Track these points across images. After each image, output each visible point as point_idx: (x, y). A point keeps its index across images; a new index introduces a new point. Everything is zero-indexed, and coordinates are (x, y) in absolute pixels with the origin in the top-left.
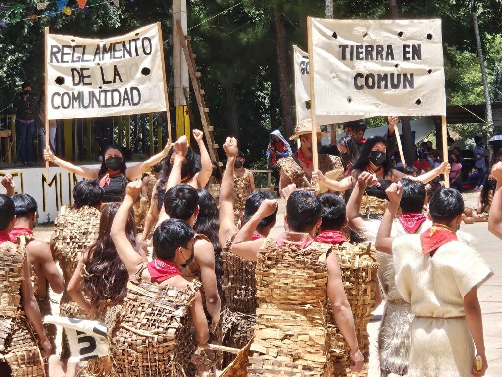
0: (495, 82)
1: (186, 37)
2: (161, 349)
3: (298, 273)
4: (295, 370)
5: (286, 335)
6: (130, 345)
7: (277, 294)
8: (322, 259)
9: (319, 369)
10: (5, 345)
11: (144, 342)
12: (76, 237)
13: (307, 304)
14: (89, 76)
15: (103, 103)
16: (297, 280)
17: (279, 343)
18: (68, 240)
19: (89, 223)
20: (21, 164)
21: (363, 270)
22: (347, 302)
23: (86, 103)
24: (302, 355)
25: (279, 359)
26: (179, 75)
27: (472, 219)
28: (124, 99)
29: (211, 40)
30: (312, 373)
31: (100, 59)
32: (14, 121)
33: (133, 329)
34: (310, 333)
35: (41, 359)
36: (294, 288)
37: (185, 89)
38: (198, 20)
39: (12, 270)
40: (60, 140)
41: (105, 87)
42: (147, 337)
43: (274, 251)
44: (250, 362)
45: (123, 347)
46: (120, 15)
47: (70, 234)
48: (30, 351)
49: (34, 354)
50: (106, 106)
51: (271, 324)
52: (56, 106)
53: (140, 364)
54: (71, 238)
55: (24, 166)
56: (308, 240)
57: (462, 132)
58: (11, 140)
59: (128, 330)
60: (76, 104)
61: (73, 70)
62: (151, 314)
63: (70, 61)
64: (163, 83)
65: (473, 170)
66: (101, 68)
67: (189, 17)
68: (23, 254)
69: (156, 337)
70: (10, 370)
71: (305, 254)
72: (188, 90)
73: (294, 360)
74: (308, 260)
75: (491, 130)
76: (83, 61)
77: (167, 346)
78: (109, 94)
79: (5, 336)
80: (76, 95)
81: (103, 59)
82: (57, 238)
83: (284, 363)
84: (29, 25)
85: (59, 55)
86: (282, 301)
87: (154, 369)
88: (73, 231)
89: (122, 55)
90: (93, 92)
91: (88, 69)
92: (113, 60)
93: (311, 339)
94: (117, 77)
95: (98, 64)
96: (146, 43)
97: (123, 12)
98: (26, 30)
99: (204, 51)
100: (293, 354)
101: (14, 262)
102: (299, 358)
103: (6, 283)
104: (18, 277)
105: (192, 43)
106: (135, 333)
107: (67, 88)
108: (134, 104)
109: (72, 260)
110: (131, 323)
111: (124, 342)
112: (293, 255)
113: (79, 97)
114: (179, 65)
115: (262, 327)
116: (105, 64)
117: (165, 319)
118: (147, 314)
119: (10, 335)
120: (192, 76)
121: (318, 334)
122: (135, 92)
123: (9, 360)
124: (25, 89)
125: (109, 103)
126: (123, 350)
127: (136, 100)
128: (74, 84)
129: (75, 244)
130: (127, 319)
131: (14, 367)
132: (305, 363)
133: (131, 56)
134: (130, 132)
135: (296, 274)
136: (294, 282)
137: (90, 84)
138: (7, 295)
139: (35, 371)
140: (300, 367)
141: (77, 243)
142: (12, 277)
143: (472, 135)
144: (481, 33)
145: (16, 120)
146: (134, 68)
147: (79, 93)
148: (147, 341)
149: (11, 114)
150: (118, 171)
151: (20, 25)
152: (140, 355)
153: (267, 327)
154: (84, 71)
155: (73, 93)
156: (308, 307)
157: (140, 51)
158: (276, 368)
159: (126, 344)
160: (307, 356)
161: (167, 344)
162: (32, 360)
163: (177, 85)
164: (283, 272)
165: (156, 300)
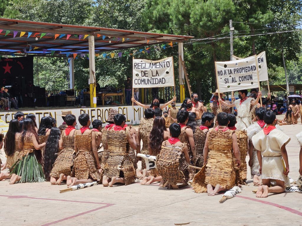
0: (290, 77)
1: (183, 62)
2: (174, 166)
3: (222, 139)
4: (221, 173)
5: (218, 161)
6: (164, 166)
7: (215, 147)
8: (230, 135)
9: (230, 173)
11: (168, 164)
12: (146, 128)
14: (147, 74)
15: (152, 83)
16: (222, 142)
17: (216, 164)
19: (151, 123)
21: (243, 138)
23: (146, 83)
24: (224, 168)
25: (216, 169)
26: (181, 75)
27: (282, 124)
28: (160, 82)
29: (191, 63)
30: (227, 174)
31: (151, 68)
32: (124, 90)
33: (164, 160)
34: (226, 160)
35: (134, 169)
36: (221, 145)
37: (183, 79)
38: (187, 56)
39: (123, 139)
40: (140, 96)
41: (153, 77)
42: (169, 163)
43: (214, 132)
44: (206, 170)
46: (160, 54)
47: (144, 127)
48: (130, 167)
49: (132, 168)
50: (153, 84)
51: (213, 158)
52: (136, 83)
53: (168, 172)
55: (127, 105)
56: (226, 128)
57: (278, 95)
58: (123, 96)
59: (162, 161)
60: (143, 83)
61: (142, 71)
62: (170, 155)
63: (141, 68)
64: (173, 77)
65: (282, 107)
66: (152, 71)
67: (184, 55)
68: (127, 134)
69: (173, 162)
70: (123, 174)
71: (225, 133)
72: (184, 79)
73: (221, 170)
75: (289, 93)
76: (145, 68)
77: (176, 165)
78: (154, 80)
79: (121, 162)
80: (143, 80)
81: (152, 68)
82: (140, 128)
83: (218, 171)
85: (137, 66)
86: (217, 150)
87: (173, 174)
89: (159, 67)
90: (148, 79)
91: (147, 71)
92: (156, 68)
94: (157, 74)
96: (168, 63)
97: (161, 53)
99: (189, 66)
100: (221, 168)
101: (124, 137)
103: (122, 144)
104: (125, 141)
105: (185, 63)
106: (165, 162)
107: (140, 77)
108: (163, 83)
109: (145, 136)
110: (163, 159)
111: (162, 165)
112: (221, 134)
113: (144, 80)
114: (181, 71)
115: (210, 158)
116: (153, 70)
117: (175, 156)
119: (123, 161)
120: (185, 75)
121: (229, 161)
122: (163, 79)
123: (123, 170)
126: (162, 168)
128: (142, 76)
130: (162, 157)
131: (125, 173)
132: (225, 171)
133: (162, 67)
134: (164, 94)
135: (222, 140)
136: (221, 143)
137: (148, 76)
138: (122, 148)
139: (132, 173)
140: (223, 172)
141: (147, 130)
142: (123, 142)
143: (281, 95)
144: (285, 60)
145: (125, 90)
146: (163, 71)
147: (144, 79)
148: (170, 164)
150: (157, 106)
152: (167, 169)
153: (212, 158)
154: (146, 72)
156: (226, 151)
157: (166, 66)
158: (215, 172)
159: (162, 166)
160: (226, 169)
161: (176, 164)
162: (131, 170)
163: (180, 78)
164: (217, 140)
165: (171, 150)
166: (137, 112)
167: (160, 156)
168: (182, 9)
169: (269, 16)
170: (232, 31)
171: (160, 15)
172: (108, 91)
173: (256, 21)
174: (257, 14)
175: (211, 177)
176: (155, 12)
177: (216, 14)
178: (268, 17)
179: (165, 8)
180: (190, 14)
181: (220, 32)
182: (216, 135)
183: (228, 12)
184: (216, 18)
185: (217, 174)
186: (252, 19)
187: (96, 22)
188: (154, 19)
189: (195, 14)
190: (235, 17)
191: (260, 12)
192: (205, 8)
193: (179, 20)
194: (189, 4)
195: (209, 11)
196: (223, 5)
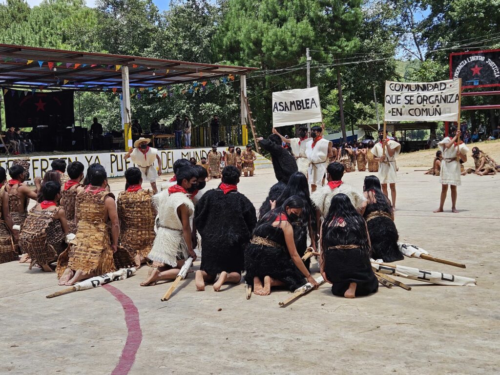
1: (246, 98)
2: (40, 239)
3: (91, 205)
4: (88, 253)
5: (85, 236)
9: (99, 253)
11: (32, 237)
16: (91, 209)
25: (81, 247)
30: (95, 255)
33: (28, 232)
34: (96, 235)
35: (12, 242)
36: (90, 213)
42: (33, 235)
44: (70, 249)
49: (8, 240)
56: (99, 189)
59: (26, 233)
69: (37, 234)
71: (96, 196)
72: (247, 119)
73: (88, 248)
74: (96, 199)
77: (43, 237)
83: (83, 250)
86: (85, 219)
87: (39, 249)
93: (96, 238)
100: (87, 245)
102: (90, 247)
106: (28, 234)
110: (27, 229)
111: (24, 238)
117: (42, 225)
118: (34, 224)
120: (248, 113)
121: (99, 236)
132: (92, 250)
136: (89, 210)
139: (9, 248)
140: (90, 252)
152: (31, 244)
156: (96, 222)
158: (80, 252)
160: (94, 247)
162: (7, 243)
163: (242, 117)
165: (39, 217)
167: (24, 225)
168: (253, 35)
169: (355, 44)
170: (309, 61)
171: (231, 43)
172: (161, 132)
173: (340, 50)
174: (340, 41)
175: (74, 259)
176: (225, 39)
177: (292, 41)
178: (353, 45)
179: (236, 34)
180: (262, 41)
181: (297, 63)
183: (305, 39)
184: (291, 46)
185: (82, 254)
186: (335, 47)
187: (157, 50)
188: (224, 47)
189: (267, 41)
190: (315, 45)
191: (344, 39)
192: (279, 34)
193: (250, 48)
194: (261, 30)
195: (283, 37)
196: (299, 30)
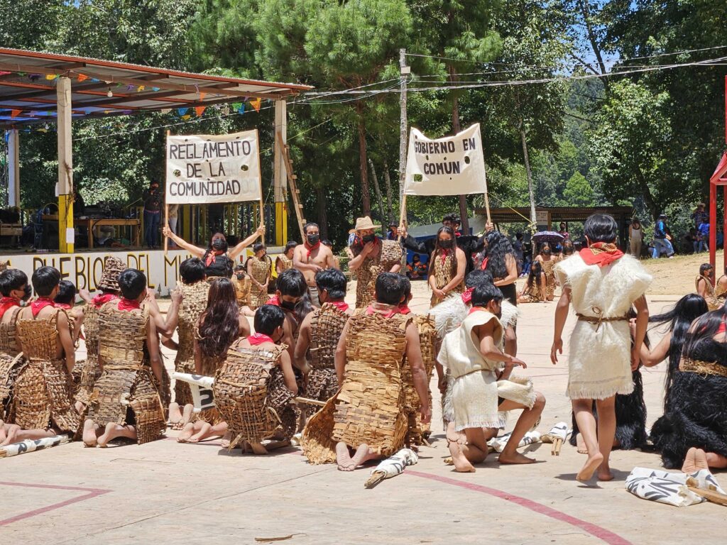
0: (538, 190)
1: (285, 146)
2: (255, 397)
4: (372, 418)
5: (367, 389)
6: (231, 396)
7: (362, 353)
8: (402, 327)
9: (393, 419)
10: (131, 393)
11: (241, 392)
13: (386, 363)
14: (200, 170)
15: (210, 192)
16: (379, 343)
17: (361, 395)
18: (189, 309)
20: (147, 247)
22: (423, 366)
23: (197, 193)
24: (379, 406)
25: (360, 408)
26: (278, 178)
28: (227, 189)
29: (305, 149)
30: (387, 421)
31: (208, 157)
32: (143, 211)
33: (232, 383)
34: (387, 388)
35: (161, 405)
36: (377, 349)
37: (283, 189)
38: (295, 133)
39: (137, 330)
40: (180, 227)
41: (212, 179)
42: (244, 388)
43: (363, 318)
44: (336, 409)
45: (225, 399)
46: (229, 127)
47: (190, 304)
48: (152, 399)
49: (155, 401)
50: (213, 194)
51: (356, 379)
52: (174, 193)
53: (240, 412)
54: (191, 307)
55: (149, 249)
59: (228, 384)
60: (190, 192)
61: (187, 165)
62: (246, 370)
63: (186, 157)
64: (258, 178)
66: (210, 164)
67: (288, 130)
68: (146, 318)
69: (251, 387)
70: (135, 415)
71: (389, 322)
72: (286, 189)
73: (373, 409)
74: (390, 327)
76: (195, 157)
77: (260, 394)
78: (215, 185)
79: (131, 385)
80: (190, 185)
81: (211, 156)
83: (364, 412)
84: (155, 133)
85: (177, 153)
86: (367, 360)
87: (252, 415)
88: (192, 301)
89: (226, 154)
90: (203, 183)
91: (199, 164)
93: (387, 393)
94: (222, 172)
95: (207, 161)
96: (246, 145)
98: (153, 138)
99: (299, 158)
100: (372, 404)
101: (139, 324)
102: (377, 408)
103: (132, 342)
104: (141, 336)
105: (291, 152)
106: (233, 386)
107: (183, 179)
108: (235, 194)
109: (193, 325)
110: (230, 379)
111: (226, 394)
112: (379, 322)
113: (193, 187)
114: (279, 169)
115: (349, 380)
116: (212, 161)
117: (257, 372)
118: (243, 371)
119: (134, 385)
120: (290, 178)
121: (393, 389)
122: (236, 184)
123: (133, 406)
124: (153, 186)
125: (215, 192)
126: (226, 401)
127: (236, 191)
128: (188, 177)
129: (195, 312)
130: (227, 376)
131: (137, 412)
132: (382, 413)
133: (233, 155)
134: (238, 223)
135: (380, 337)
136: (377, 344)
137: (200, 176)
138: (132, 351)
139: (156, 415)
140: (377, 416)
141: (197, 311)
144: (528, 147)
145: (144, 211)
146: (235, 165)
147: (192, 183)
148: (244, 391)
149: (140, 206)
150: (221, 252)
151: (148, 134)
152: (239, 404)
153: (352, 381)
154: (196, 166)
155: (187, 183)
156: (386, 366)
157: (241, 151)
158: (357, 415)
159: (227, 396)
160: (384, 407)
162: (154, 406)
163: (277, 185)
164: (369, 336)
165: (251, 360)
166: (171, 265)
167: (222, 372)
168: (285, 20)
169: (492, 43)
170: (405, 74)
171: (232, 32)
172: (104, 214)
173: (462, 55)
174: (463, 38)
175: (348, 426)
176: (220, 24)
177: (368, 33)
178: (489, 46)
179: (244, 15)
180: (304, 31)
181: (375, 77)
182: (368, 324)
183: (396, 30)
184: (366, 44)
185: (363, 419)
186: (452, 49)
188: (217, 41)
189: (317, 31)
190: (413, 42)
191: (471, 33)
192: (342, 19)
193: (277, 45)
194: (302, 9)
195: (351, 25)
196: (384, 12)
